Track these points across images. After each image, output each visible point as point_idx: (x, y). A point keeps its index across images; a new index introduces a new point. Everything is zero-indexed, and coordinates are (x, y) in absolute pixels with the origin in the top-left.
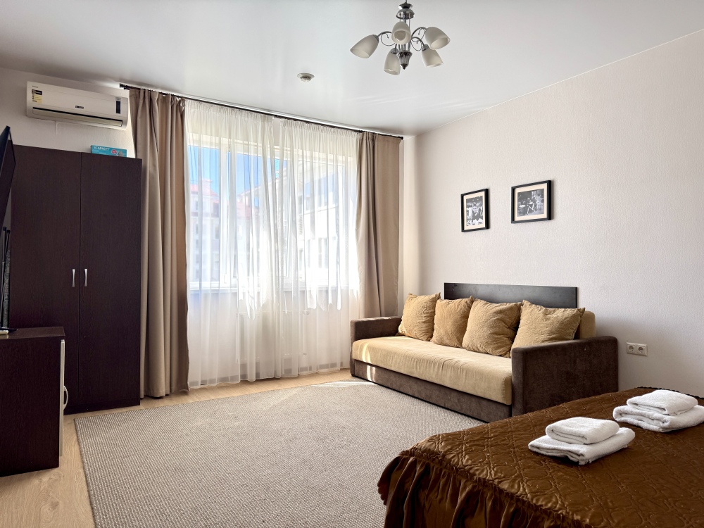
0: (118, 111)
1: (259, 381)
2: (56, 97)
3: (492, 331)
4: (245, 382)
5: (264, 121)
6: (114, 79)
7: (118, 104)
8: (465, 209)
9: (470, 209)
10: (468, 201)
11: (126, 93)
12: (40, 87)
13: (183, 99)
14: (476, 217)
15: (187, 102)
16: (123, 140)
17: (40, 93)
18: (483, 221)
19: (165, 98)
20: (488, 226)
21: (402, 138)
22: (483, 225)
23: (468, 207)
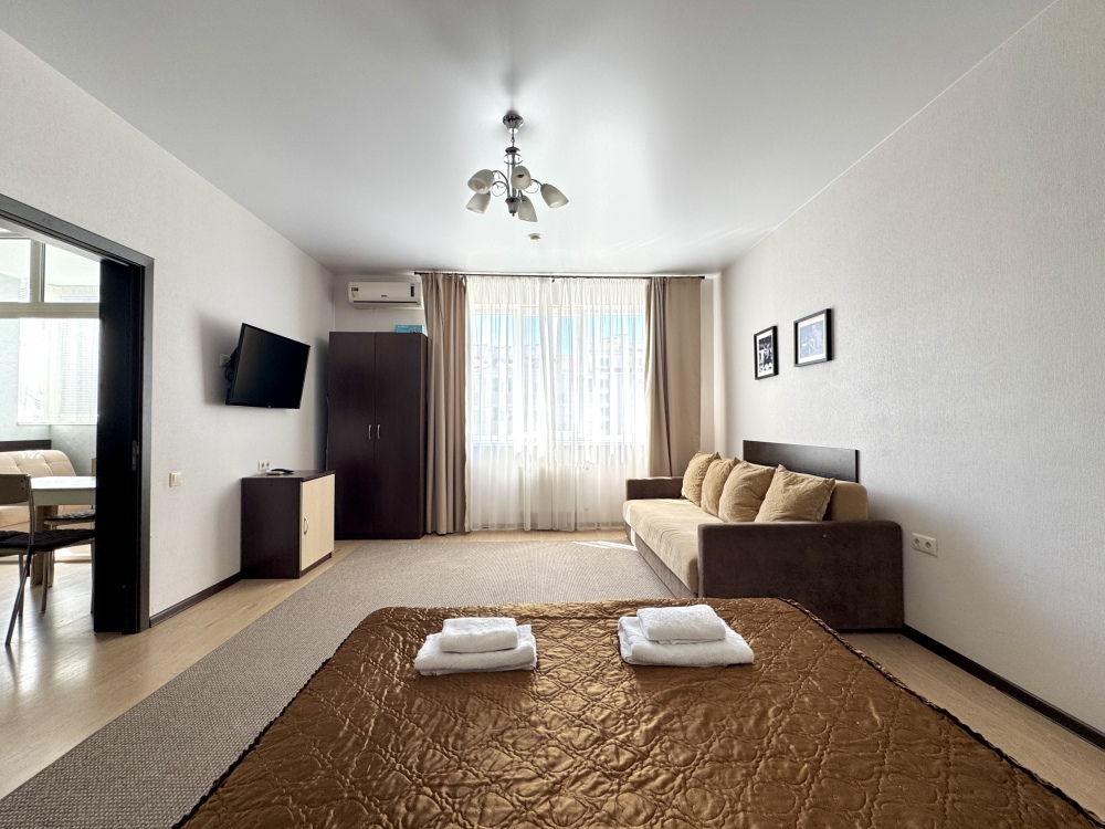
0: (412, 295)
1: (535, 530)
2: (370, 291)
3: (738, 501)
4: (521, 530)
5: (542, 282)
6: (411, 270)
7: (412, 288)
8: (758, 352)
9: (762, 352)
10: (761, 341)
11: (419, 278)
12: (357, 285)
13: (464, 276)
14: (767, 362)
15: (468, 277)
16: (416, 318)
17: (357, 289)
18: (771, 365)
19: (448, 277)
20: (776, 372)
21: (703, 278)
22: (772, 371)
23: (761, 349)
